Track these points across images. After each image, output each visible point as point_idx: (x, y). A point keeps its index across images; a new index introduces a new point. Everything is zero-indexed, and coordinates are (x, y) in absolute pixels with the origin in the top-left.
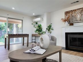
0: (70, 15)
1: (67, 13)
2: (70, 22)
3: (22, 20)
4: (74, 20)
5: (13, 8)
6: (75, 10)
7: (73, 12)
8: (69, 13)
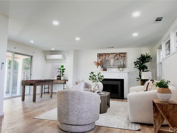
0: (104, 59)
1: (100, 55)
2: (103, 66)
3: (32, 57)
4: (107, 65)
5: (31, 42)
6: (109, 54)
7: (107, 56)
8: (102, 56)
